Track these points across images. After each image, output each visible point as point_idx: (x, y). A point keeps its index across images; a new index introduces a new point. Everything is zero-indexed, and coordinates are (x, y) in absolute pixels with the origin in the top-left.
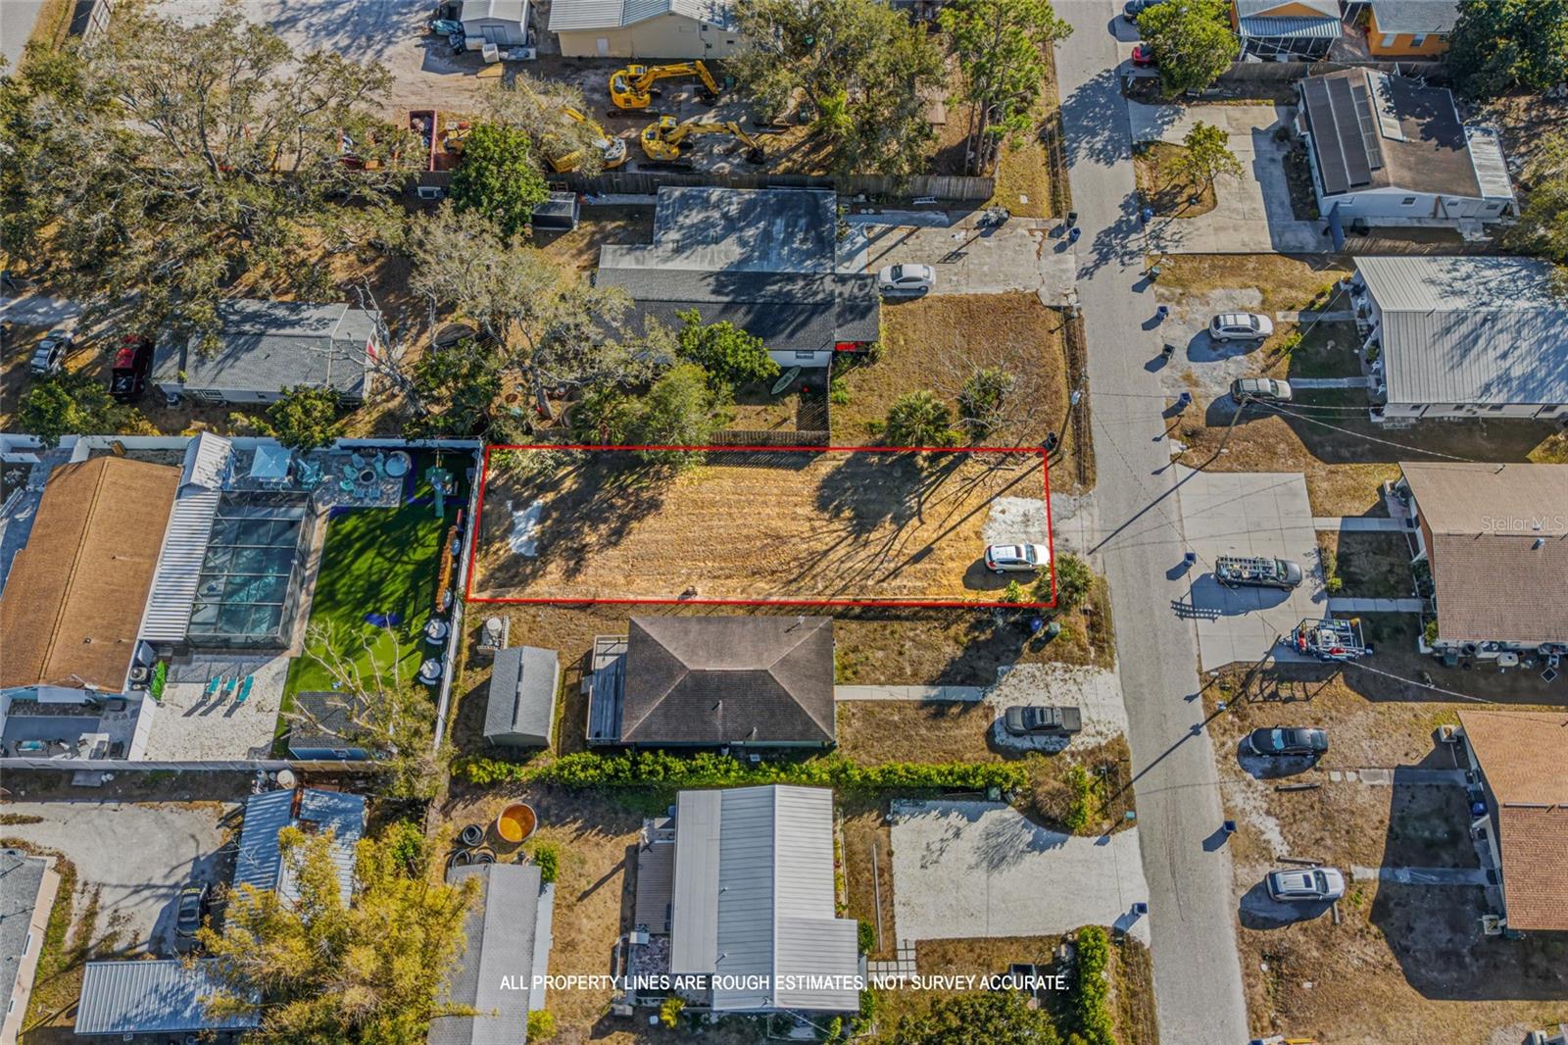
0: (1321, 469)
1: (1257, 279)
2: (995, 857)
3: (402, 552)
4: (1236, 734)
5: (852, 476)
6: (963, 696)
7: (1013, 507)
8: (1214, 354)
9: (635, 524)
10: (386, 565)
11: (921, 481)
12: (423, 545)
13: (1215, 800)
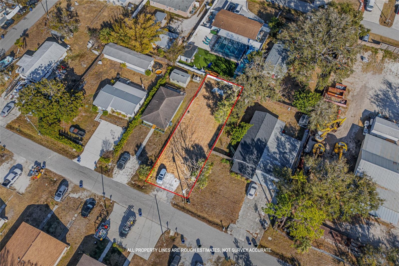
4: (98, 201)
5: (201, 154)
6: (138, 152)
7: (176, 184)
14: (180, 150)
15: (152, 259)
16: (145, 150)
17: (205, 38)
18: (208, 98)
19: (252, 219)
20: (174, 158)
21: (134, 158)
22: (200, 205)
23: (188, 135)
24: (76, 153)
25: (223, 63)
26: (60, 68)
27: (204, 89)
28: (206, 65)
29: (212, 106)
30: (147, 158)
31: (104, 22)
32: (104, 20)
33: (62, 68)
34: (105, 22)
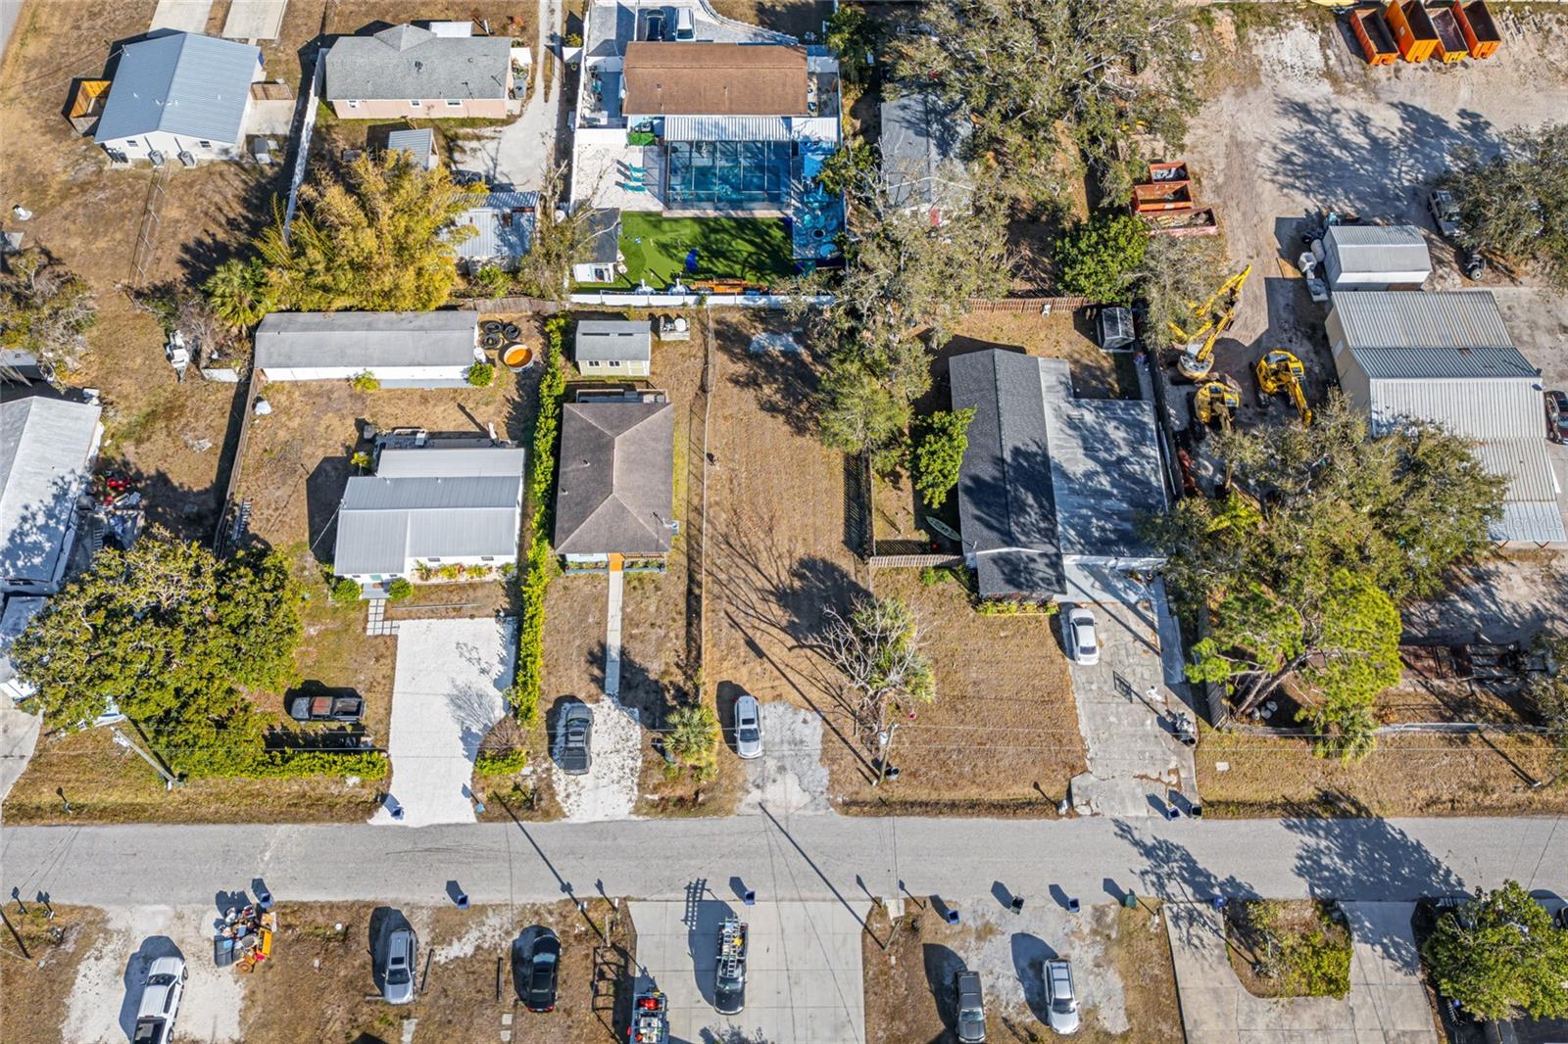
1: (1144, 1031)
2: (461, 701)
4: (561, 927)
5: (838, 587)
6: (608, 680)
7: (811, 733)
8: (1024, 964)
9: (781, 418)
13: (497, 898)
14: (760, 606)
15: (880, 1034)
16: (631, 663)
17: (619, 171)
18: (751, 382)
19: (1131, 730)
20: (751, 644)
21: (606, 710)
22: (934, 764)
23: (754, 540)
24: (365, 792)
25: (734, 237)
26: (106, 495)
27: (720, 354)
28: (679, 268)
29: (782, 405)
30: (653, 686)
31: (186, 248)
32: (181, 237)
33: (115, 488)
34: (192, 244)
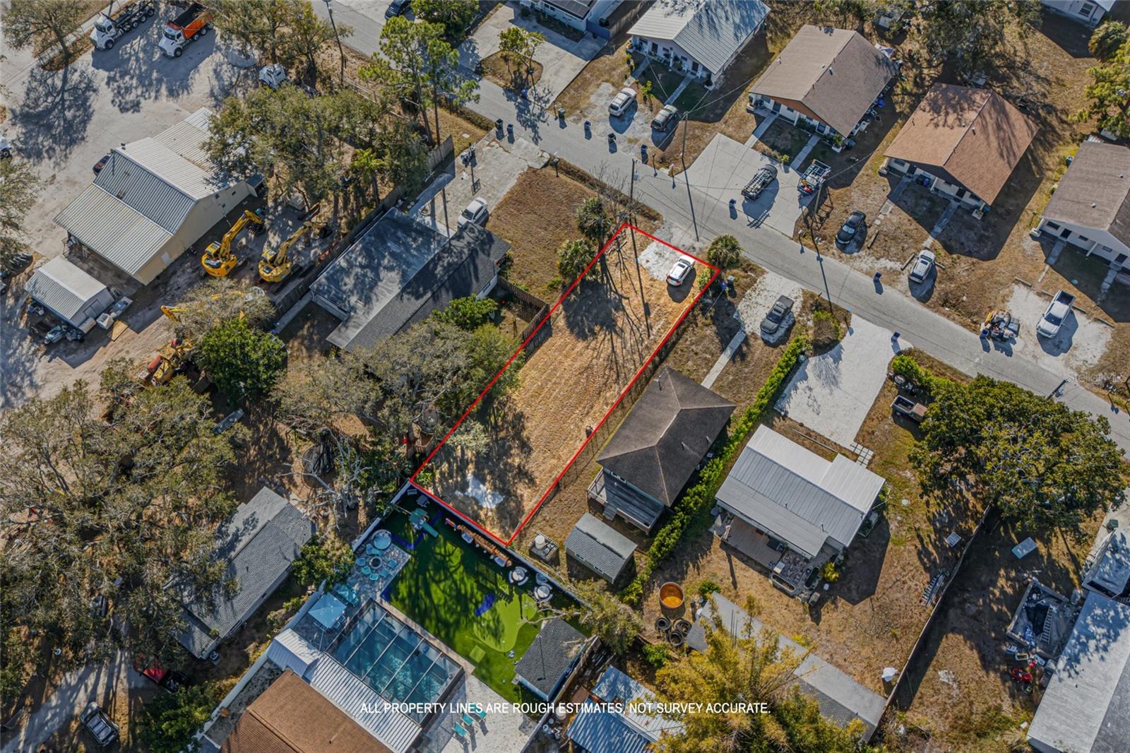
0: (720, 125)
1: (598, 78)
2: (832, 380)
3: (446, 569)
4: (831, 246)
5: (576, 313)
6: (740, 340)
7: (648, 255)
8: (626, 123)
9: (525, 434)
10: (449, 582)
11: (603, 284)
12: (450, 555)
13: (859, 275)
14: (628, 329)
18: (523, 474)
19: (492, 169)
20: (647, 313)
21: (751, 326)
23: (602, 368)
28: (500, 605)
29: (516, 443)
30: (717, 323)
